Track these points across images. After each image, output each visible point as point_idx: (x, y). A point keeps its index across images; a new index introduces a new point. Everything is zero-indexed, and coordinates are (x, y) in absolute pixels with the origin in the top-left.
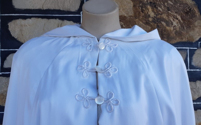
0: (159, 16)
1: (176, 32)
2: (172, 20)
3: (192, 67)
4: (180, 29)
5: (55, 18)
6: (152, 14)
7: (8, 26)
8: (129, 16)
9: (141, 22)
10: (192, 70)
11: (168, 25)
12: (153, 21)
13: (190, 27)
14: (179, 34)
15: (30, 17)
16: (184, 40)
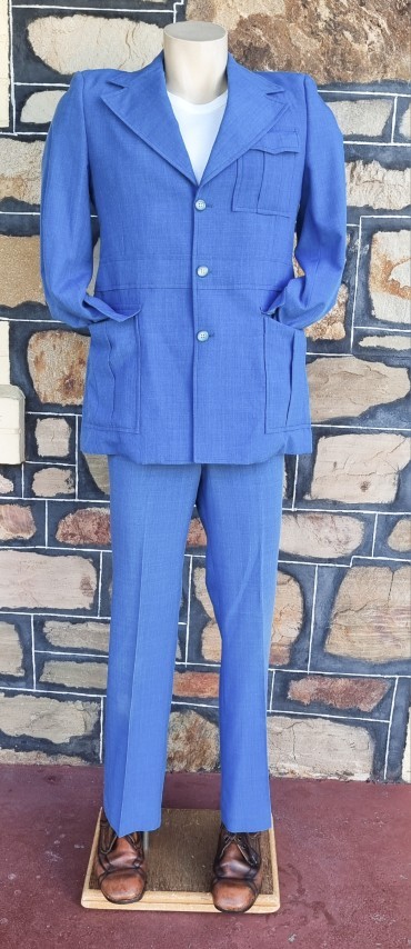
0: (339, 19)
1: (374, 58)
2: (366, 28)
3: (399, 138)
4: (383, 49)
5: (121, 16)
6: (325, 13)
7: (27, 31)
8: (276, 16)
9: (300, 31)
10: (398, 144)
11: (356, 40)
12: (328, 30)
13: (405, 45)
14: (378, 60)
15: (72, 13)
16: (390, 76)
